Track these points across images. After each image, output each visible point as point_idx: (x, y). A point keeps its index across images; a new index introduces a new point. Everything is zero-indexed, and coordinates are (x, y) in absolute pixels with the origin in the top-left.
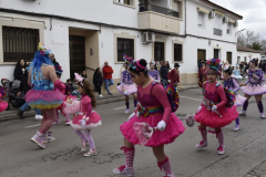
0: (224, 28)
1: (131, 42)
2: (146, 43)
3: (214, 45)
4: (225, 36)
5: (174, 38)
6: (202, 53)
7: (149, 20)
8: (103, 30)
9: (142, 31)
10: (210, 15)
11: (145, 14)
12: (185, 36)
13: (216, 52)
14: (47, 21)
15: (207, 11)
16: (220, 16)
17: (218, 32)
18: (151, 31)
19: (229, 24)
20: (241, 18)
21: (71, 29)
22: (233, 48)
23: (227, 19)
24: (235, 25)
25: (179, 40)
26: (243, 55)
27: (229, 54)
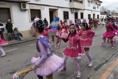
0: (96, 6)
1: (68, 12)
2: (72, 13)
3: (93, 12)
4: (97, 9)
5: (81, 11)
6: (89, 15)
7: (73, 5)
8: (59, 9)
9: (71, 9)
10: (92, 2)
11: (72, 3)
12: (84, 10)
13: (94, 15)
14: (43, 6)
15: (91, 0)
16: (95, 2)
17: (94, 8)
18: (74, 9)
19: (98, 5)
20: (102, 2)
21: (50, 9)
22: (99, 14)
23: (98, 3)
24: (100, 5)
26: (102, 16)
27: (98, 16)
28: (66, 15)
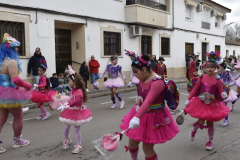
0: (212, 21)
1: (118, 35)
2: (132, 37)
3: (202, 38)
4: (213, 30)
5: (162, 32)
6: (189, 46)
7: (136, 14)
8: (90, 23)
9: (129, 25)
11: (132, 8)
12: (172, 30)
13: (204, 45)
15: (195, 4)
16: (208, 9)
17: (206, 26)
18: (138, 25)
19: (218, 17)
20: (229, 11)
21: (57, 22)
22: (221, 42)
23: (216, 12)
24: (223, 18)
25: (167, 34)
26: (231, 49)
27: (218, 48)
28: (112, 44)
